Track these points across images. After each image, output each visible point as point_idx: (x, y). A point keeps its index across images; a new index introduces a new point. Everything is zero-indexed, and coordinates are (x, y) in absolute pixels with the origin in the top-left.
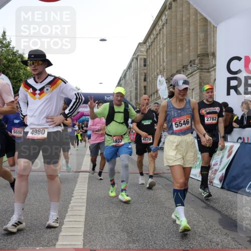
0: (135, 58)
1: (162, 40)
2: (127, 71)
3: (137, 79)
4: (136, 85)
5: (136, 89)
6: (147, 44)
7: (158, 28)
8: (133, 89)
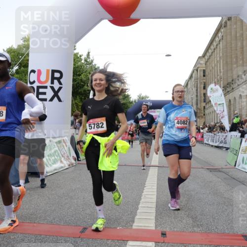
0: (196, 69)
1: (219, 54)
2: (189, 81)
3: (197, 87)
4: (197, 93)
5: (197, 96)
6: (206, 57)
7: (215, 44)
8: (194, 96)
